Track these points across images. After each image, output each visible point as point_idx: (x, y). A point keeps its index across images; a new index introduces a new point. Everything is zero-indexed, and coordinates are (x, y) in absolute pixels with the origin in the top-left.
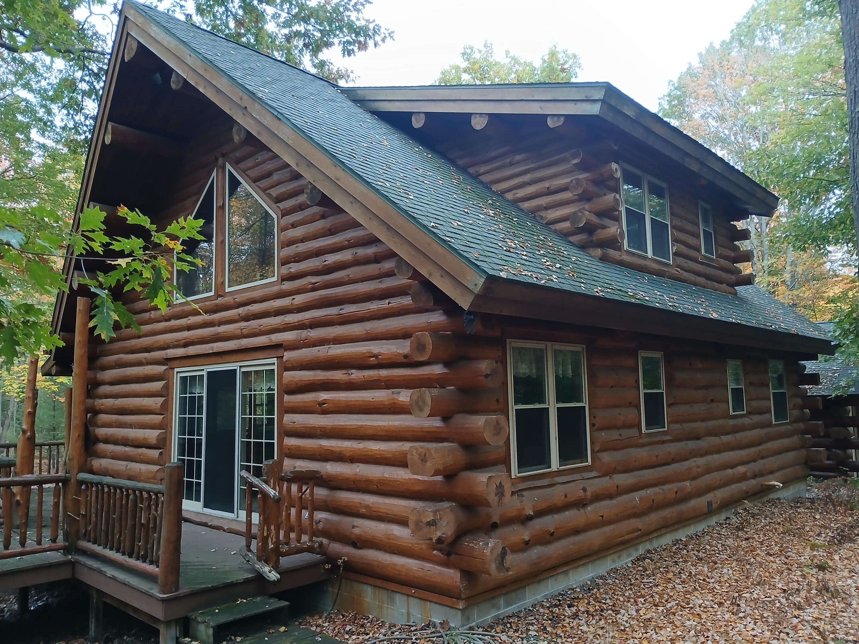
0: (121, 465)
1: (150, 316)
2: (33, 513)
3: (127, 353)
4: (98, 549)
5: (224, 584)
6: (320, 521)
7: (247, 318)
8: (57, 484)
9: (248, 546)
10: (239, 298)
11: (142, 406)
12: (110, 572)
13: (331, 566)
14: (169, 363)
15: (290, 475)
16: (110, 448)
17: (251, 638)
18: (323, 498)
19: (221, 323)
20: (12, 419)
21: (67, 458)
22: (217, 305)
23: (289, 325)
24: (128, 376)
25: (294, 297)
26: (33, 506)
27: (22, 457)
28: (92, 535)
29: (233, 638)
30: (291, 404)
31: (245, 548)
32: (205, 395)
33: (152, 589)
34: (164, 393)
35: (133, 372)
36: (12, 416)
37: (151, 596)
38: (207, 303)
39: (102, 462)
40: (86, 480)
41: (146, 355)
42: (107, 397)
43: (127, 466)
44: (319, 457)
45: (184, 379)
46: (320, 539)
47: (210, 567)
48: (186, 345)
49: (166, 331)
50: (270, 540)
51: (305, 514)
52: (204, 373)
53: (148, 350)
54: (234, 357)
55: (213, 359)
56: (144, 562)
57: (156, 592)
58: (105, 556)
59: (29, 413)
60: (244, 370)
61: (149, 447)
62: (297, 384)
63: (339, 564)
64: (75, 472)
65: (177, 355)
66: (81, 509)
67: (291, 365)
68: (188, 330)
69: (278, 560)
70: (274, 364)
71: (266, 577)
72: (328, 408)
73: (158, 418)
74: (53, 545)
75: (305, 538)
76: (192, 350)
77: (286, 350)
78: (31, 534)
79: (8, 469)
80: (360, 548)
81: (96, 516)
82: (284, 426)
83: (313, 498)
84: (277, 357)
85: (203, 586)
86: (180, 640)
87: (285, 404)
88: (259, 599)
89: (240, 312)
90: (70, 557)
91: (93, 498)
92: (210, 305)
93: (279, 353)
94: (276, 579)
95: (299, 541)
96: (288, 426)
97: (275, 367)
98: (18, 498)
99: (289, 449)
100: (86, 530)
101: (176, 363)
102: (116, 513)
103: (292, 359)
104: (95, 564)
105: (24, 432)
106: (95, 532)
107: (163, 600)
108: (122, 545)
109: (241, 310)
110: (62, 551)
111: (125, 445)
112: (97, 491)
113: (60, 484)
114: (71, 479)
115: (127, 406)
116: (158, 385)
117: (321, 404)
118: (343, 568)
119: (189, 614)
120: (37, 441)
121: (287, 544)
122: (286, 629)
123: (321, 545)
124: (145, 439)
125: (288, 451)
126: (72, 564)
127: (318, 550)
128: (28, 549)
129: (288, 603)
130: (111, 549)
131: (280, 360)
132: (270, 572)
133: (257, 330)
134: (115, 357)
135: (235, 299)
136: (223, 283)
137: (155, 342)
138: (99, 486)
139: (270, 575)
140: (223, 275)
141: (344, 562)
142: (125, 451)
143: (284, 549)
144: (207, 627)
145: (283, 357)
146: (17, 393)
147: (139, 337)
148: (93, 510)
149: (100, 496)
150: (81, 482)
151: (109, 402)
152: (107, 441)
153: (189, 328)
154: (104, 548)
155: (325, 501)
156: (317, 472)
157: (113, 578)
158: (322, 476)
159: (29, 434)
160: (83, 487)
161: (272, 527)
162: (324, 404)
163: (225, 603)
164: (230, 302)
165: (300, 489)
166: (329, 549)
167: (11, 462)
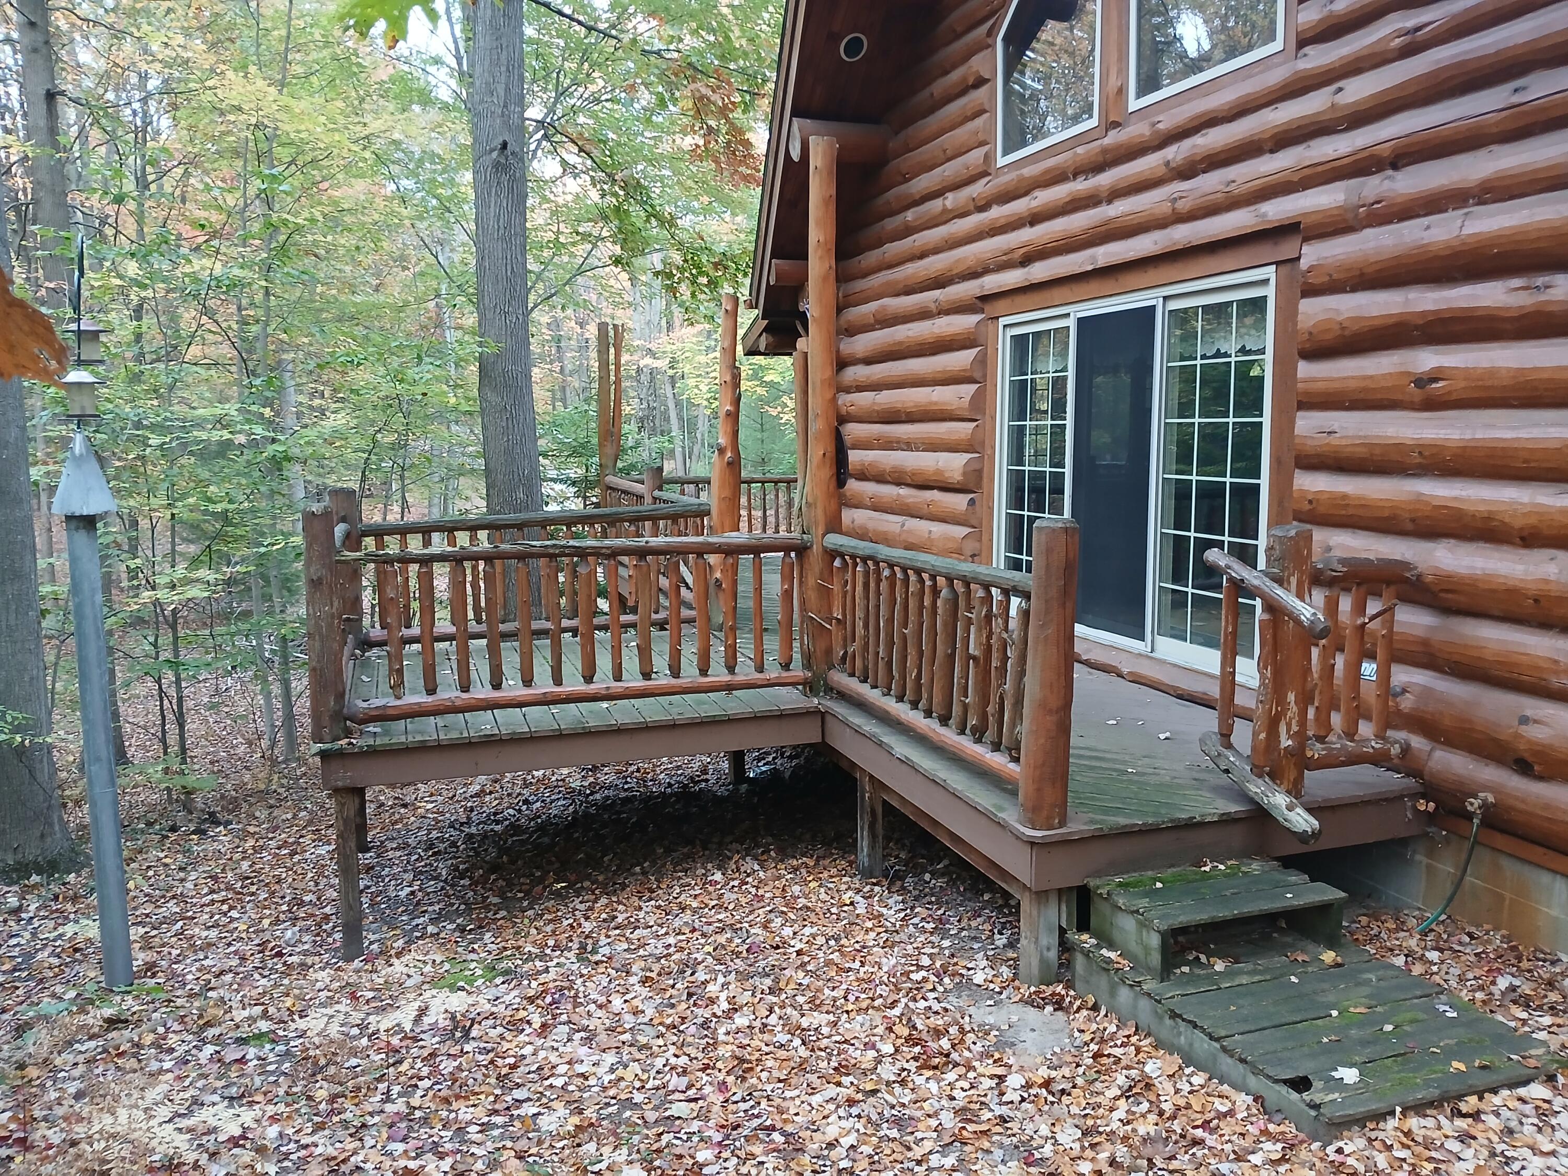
0: (891, 523)
1: (944, 205)
2: (746, 603)
3: (898, 295)
4: (873, 695)
5: (1172, 821)
6: (1404, 691)
7: (1187, 171)
8: (787, 554)
9: (1225, 735)
10: (1167, 122)
11: (931, 403)
12: (902, 748)
13: (1436, 808)
14: (987, 308)
15: (1340, 568)
16: (869, 488)
17: (1250, 966)
18: (1419, 633)
19: (1115, 194)
20: (703, 445)
21: (804, 501)
22: (1105, 151)
23: (1320, 169)
24: (900, 343)
25: (1340, 84)
26: (745, 588)
27: (722, 500)
28: (858, 663)
29: (1203, 958)
30: (1320, 386)
31: (1216, 739)
32: (1071, 374)
33: (1001, 809)
34: (977, 375)
35: (910, 333)
36: (703, 440)
37: (1002, 825)
38: (1080, 150)
39: (855, 516)
40: (842, 549)
41: (936, 293)
42: (860, 388)
43: (903, 525)
44: (1409, 526)
45: (1020, 342)
46: (1401, 735)
47: (1122, 767)
48: (1026, 260)
49: (981, 232)
50: (1283, 729)
51: (1369, 669)
52: (1071, 323)
53: (940, 282)
54: (1152, 275)
55: (1093, 287)
56: (978, 741)
57: (1011, 815)
58: (887, 712)
59: (728, 414)
60: (1174, 305)
61: (946, 488)
62: (1343, 328)
63: (1469, 808)
64: (821, 532)
65: (1006, 285)
66: (835, 609)
67: (1327, 279)
68: (1032, 224)
69: (1301, 775)
70: (1266, 282)
71: (1281, 820)
72: (1450, 393)
73: (964, 429)
74: (785, 674)
75: (1365, 729)
76: (1040, 271)
77: (1306, 239)
78: (745, 645)
79: (698, 520)
80: (1541, 778)
81: (866, 626)
82: (1297, 441)
83: (1391, 629)
84: (1277, 263)
85: (1122, 821)
86: (1069, 935)
87: (1299, 385)
88: (1255, 866)
89: (1170, 157)
90: (816, 701)
91: (859, 588)
92: (1088, 152)
93: (1287, 250)
94: (1309, 830)
95: (1350, 733)
96: (1309, 442)
97: (1270, 292)
98: (718, 575)
99: (1310, 502)
100: (846, 653)
101: (1001, 305)
102: (910, 626)
103: (1330, 260)
104: (869, 726)
105: (722, 451)
106: (864, 659)
107: (1032, 844)
108: (925, 695)
109: (1175, 153)
110: (800, 687)
111: (898, 484)
112: (867, 574)
113: (793, 554)
114: (812, 546)
115: (899, 405)
116: (962, 359)
117: (1422, 381)
118: (1481, 821)
119: (1092, 883)
120: (744, 474)
121: (1321, 739)
122: (1339, 959)
123: (1406, 750)
124: (939, 472)
125: (1307, 507)
126: (822, 716)
127: (1396, 761)
128: (740, 678)
129: (1343, 894)
130: (900, 699)
131: (1284, 269)
132: (1290, 808)
133: (1219, 195)
134: (873, 306)
135: (1154, 125)
136: (1121, 91)
137: (958, 261)
138: (870, 563)
139: (1291, 815)
140: (1123, 70)
141: (1485, 805)
142: (899, 494)
143: (1316, 751)
144: (1144, 925)
145: (1298, 258)
146: (708, 400)
147: (922, 256)
148: (859, 613)
149: (872, 585)
150: (832, 554)
151: (864, 399)
152: (863, 476)
153: (1035, 219)
154: (884, 695)
155: (1425, 643)
156: (1406, 565)
157: (905, 762)
158: (1419, 576)
159: (729, 454)
160: (837, 563)
161: (1291, 697)
162: (1436, 380)
163: (1172, 866)
164: (1142, 135)
165: (1360, 608)
166: (1430, 764)
167: (702, 508)
